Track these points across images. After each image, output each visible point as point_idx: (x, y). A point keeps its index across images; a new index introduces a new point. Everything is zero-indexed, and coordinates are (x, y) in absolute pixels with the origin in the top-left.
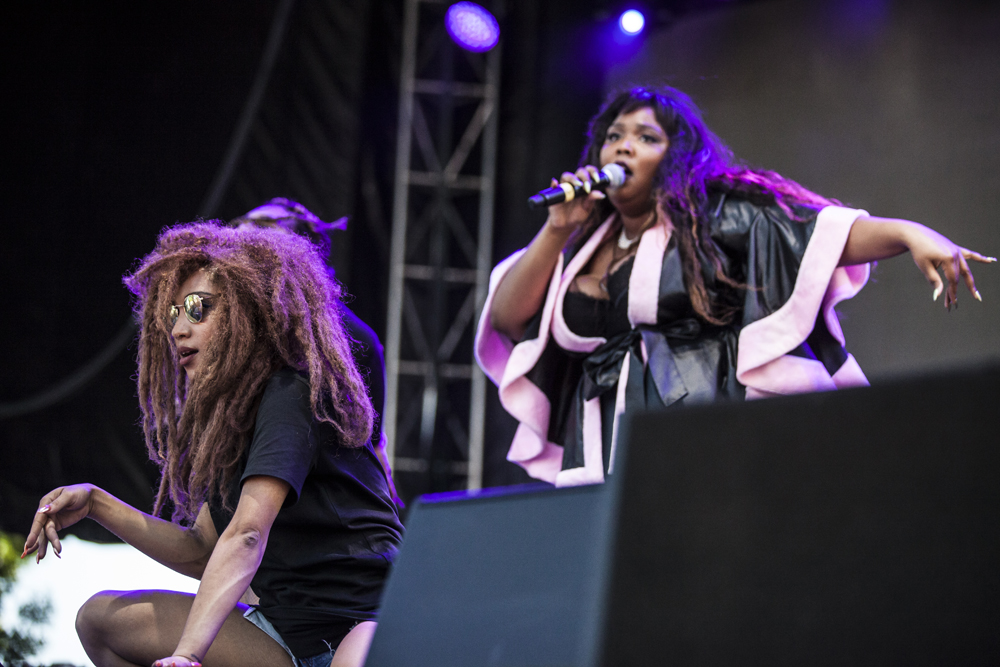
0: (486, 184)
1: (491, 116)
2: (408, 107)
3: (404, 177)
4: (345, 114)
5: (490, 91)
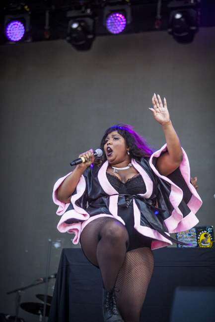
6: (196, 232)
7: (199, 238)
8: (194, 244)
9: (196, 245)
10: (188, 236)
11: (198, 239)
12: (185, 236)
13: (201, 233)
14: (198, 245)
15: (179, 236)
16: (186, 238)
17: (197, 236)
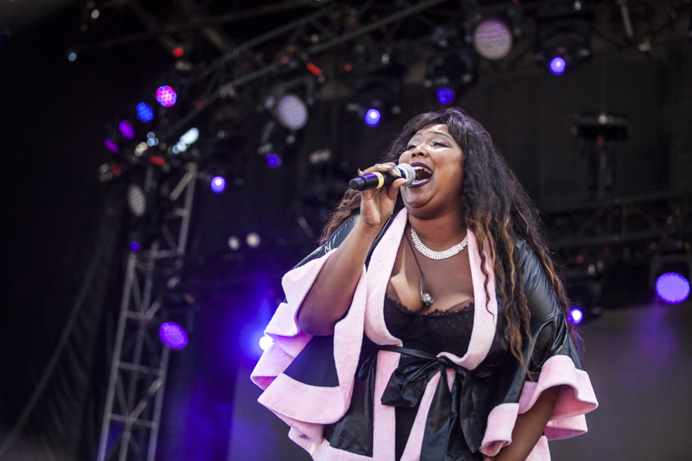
0: (155, 425)
1: (160, 387)
2: (114, 377)
3: (108, 416)
4: (82, 376)
5: (162, 373)
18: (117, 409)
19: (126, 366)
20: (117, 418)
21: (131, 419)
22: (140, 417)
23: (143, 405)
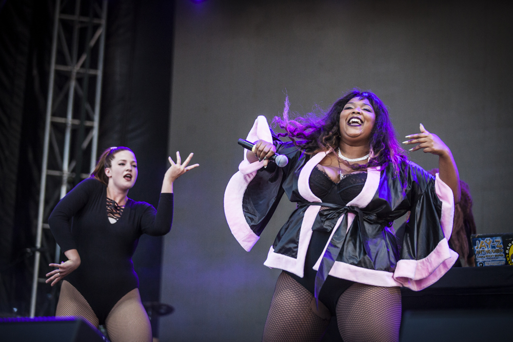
0: (99, 73)
3: (53, 67)
5: (103, 22)
6: (503, 243)
7: (507, 252)
8: (500, 261)
9: (503, 263)
10: (490, 249)
11: (506, 254)
12: (486, 249)
13: (510, 245)
14: (507, 262)
15: (477, 250)
16: (488, 252)
17: (505, 249)
18: (61, 60)
19: (66, 17)
20: (62, 68)
21: (76, 69)
22: (83, 66)
23: (84, 58)
